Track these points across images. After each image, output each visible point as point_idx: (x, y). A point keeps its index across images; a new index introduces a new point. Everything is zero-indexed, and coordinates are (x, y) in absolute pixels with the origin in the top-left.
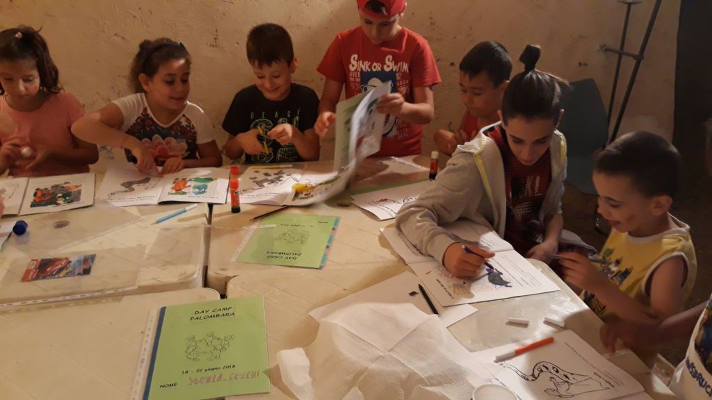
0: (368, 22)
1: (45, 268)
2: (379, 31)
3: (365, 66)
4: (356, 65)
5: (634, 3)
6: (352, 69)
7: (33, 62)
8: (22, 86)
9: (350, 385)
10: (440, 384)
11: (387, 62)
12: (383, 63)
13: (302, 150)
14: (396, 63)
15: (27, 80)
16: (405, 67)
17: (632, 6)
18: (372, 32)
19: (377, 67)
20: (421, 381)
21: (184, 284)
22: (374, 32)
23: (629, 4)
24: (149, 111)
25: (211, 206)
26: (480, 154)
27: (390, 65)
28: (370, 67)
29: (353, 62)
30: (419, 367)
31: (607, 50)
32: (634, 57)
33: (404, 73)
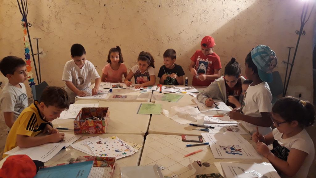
0: (203, 49)
1: (117, 96)
2: (205, 52)
3: (201, 60)
4: (199, 59)
5: (292, 48)
6: (198, 60)
7: (118, 53)
8: (115, 59)
9: (176, 114)
10: (193, 116)
11: (207, 60)
12: (205, 60)
13: (179, 81)
14: (209, 61)
15: (117, 57)
16: (211, 62)
17: (291, 49)
18: (203, 52)
19: (204, 60)
20: (190, 115)
21: (146, 101)
22: (204, 52)
23: (290, 48)
24: (140, 70)
25: (153, 91)
26: (219, 81)
27: (207, 61)
28: (202, 60)
29: (198, 58)
30: (190, 113)
31: (284, 62)
32: (291, 64)
33: (210, 64)
